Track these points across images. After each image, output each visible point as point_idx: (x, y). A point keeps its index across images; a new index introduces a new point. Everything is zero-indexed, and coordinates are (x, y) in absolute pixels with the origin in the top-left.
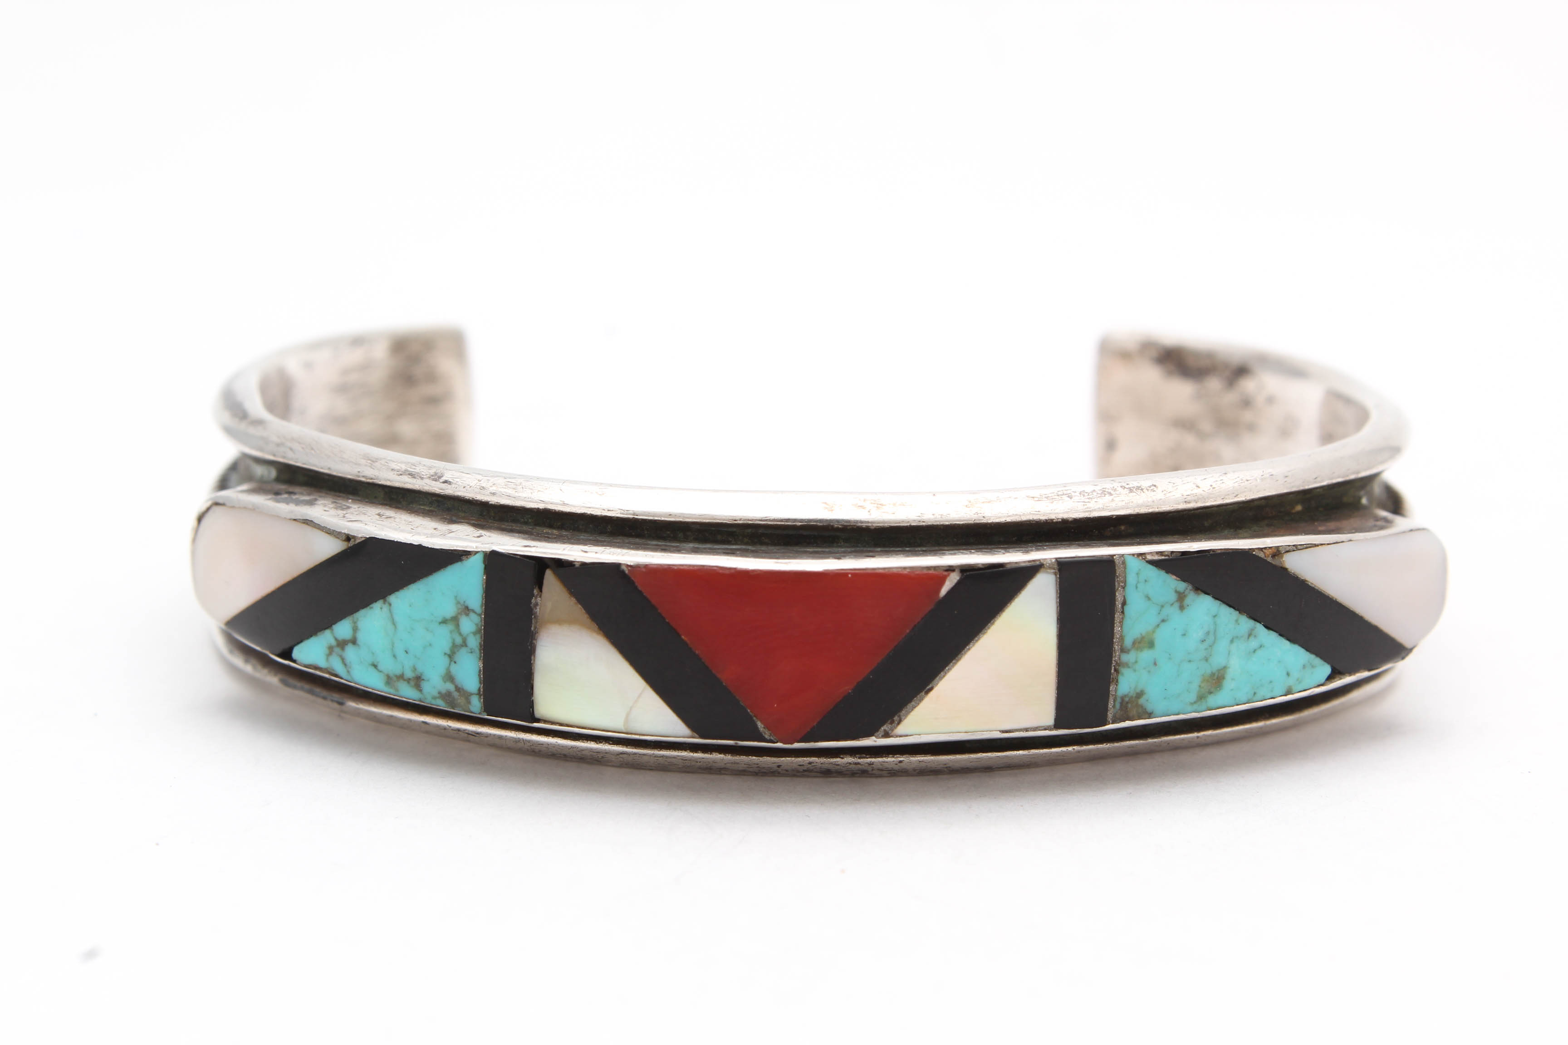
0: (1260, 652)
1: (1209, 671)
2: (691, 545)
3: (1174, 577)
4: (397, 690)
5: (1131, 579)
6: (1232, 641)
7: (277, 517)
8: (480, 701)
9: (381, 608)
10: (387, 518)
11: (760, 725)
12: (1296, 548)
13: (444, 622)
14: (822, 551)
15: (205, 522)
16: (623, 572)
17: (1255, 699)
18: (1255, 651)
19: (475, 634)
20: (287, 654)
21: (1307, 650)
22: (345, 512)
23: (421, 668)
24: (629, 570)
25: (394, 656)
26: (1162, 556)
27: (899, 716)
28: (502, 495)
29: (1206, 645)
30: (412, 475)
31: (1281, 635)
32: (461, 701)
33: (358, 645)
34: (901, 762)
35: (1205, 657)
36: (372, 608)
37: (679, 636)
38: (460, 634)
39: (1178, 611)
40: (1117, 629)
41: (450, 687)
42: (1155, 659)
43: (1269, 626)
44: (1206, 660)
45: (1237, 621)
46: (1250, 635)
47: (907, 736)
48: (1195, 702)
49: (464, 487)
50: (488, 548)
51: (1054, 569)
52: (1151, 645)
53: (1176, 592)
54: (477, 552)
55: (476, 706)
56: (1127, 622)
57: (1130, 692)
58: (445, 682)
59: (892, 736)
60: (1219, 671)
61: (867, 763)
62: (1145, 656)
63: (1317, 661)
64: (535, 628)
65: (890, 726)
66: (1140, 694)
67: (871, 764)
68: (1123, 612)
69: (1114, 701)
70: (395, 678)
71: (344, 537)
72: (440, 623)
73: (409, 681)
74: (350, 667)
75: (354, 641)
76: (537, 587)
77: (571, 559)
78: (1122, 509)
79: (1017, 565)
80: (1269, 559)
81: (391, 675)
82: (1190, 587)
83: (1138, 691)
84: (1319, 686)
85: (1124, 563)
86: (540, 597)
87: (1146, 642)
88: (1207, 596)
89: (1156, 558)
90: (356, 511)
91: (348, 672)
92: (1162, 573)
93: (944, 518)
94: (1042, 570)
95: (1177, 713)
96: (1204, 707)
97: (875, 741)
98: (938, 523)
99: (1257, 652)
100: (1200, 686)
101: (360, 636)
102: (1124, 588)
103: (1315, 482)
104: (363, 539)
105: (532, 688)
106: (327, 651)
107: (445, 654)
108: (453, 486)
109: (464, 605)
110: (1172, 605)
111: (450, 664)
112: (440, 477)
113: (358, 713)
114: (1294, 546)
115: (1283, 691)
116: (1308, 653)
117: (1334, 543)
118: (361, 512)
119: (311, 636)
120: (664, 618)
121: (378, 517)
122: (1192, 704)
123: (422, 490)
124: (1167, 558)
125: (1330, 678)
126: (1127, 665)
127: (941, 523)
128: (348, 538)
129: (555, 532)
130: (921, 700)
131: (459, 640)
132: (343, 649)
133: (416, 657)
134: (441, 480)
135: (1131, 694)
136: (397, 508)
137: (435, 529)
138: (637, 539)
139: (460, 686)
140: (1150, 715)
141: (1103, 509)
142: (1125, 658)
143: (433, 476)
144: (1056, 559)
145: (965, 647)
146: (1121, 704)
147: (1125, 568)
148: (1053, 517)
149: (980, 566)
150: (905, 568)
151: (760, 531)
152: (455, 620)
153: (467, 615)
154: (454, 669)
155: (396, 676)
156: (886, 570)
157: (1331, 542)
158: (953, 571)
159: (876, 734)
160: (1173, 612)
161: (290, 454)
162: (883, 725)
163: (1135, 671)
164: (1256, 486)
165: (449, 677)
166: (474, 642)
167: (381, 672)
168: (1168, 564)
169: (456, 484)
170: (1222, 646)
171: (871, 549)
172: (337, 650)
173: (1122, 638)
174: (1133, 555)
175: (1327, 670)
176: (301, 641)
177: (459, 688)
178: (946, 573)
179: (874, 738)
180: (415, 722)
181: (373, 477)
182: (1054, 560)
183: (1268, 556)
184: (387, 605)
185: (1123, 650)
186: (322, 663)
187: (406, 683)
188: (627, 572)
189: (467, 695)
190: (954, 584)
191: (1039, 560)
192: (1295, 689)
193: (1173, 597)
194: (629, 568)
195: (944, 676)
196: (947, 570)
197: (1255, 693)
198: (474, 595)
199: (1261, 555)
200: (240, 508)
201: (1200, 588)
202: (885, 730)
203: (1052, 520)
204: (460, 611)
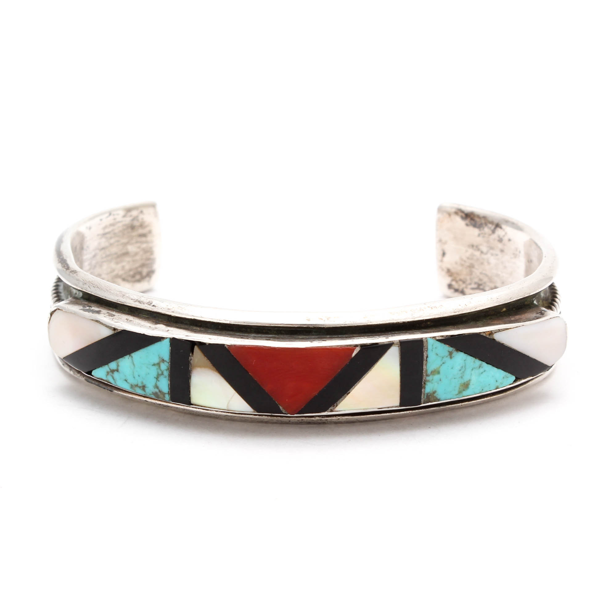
0: (484, 374)
1: (463, 382)
2: (253, 335)
3: (448, 346)
4: (135, 390)
5: (430, 347)
6: (472, 370)
7: (84, 318)
8: (169, 396)
9: (128, 358)
10: (130, 321)
11: (281, 408)
12: (499, 331)
13: (154, 365)
14: (305, 338)
15: (53, 316)
16: (226, 347)
17: (483, 392)
18: (482, 373)
19: (166, 370)
20: (90, 373)
21: (505, 371)
22: (113, 318)
23: (145, 383)
24: (228, 347)
25: (134, 377)
26: (443, 337)
27: (337, 404)
28: (176, 313)
29: (461, 371)
30: (140, 302)
31: (493, 366)
32: (161, 396)
33: (119, 372)
34: (339, 419)
35: (461, 376)
36: (125, 358)
37: (248, 373)
38: (161, 370)
39: (450, 359)
40: (424, 367)
41: (157, 390)
42: (440, 378)
43: (488, 363)
44: (462, 377)
45: (474, 361)
46: (480, 367)
47: (340, 411)
48: (457, 394)
49: (161, 309)
50: (172, 336)
51: (398, 344)
52: (439, 373)
53: (449, 351)
54: (167, 338)
55: (167, 397)
56: (428, 364)
57: (430, 392)
58: (155, 388)
59: (334, 411)
60: (467, 382)
61: (325, 420)
62: (436, 377)
63: (509, 375)
64: (191, 368)
65: (333, 407)
66: (434, 392)
67: (326, 420)
68: (427, 360)
69: (424, 395)
70: (134, 386)
71: (113, 329)
72: (152, 365)
73: (140, 387)
74: (116, 381)
75: (117, 370)
76: (191, 352)
77: (205, 342)
78: (428, 316)
79: (383, 343)
80: (488, 336)
81: (133, 384)
82: (454, 349)
83: (434, 391)
84: (510, 385)
85: (427, 341)
86: (193, 356)
87: (436, 372)
88: (461, 352)
89: (440, 338)
90: (118, 317)
91: (115, 382)
92: (443, 344)
93: (355, 323)
94: (393, 345)
95: (450, 398)
96: (461, 396)
97: (327, 413)
98: (352, 325)
99: (483, 373)
100: (459, 388)
101: (120, 368)
102: (427, 351)
103: (510, 300)
104: (121, 330)
105: (190, 392)
106: (106, 373)
107: (155, 377)
108: (157, 308)
109: (162, 358)
110: (447, 357)
111: (157, 382)
112: (151, 304)
113: (119, 395)
114: (498, 330)
115: (495, 388)
116: (505, 372)
117: (516, 327)
118: (119, 318)
119: (100, 367)
120: (242, 366)
121: (126, 320)
122: (456, 395)
123: (144, 309)
124: (445, 338)
125: (515, 381)
126: (429, 381)
127: (354, 325)
128: (115, 329)
129: (198, 329)
130: (346, 397)
131: (160, 373)
132: (113, 373)
133: (143, 378)
134: (152, 305)
135: (431, 392)
136: (134, 316)
137: (150, 327)
138: (231, 332)
139: (161, 390)
140: (439, 400)
141: (420, 317)
142: (428, 378)
143: (148, 303)
144: (399, 340)
145: (363, 376)
146: (427, 396)
147: (427, 343)
148: (399, 321)
149: (369, 344)
150: (338, 346)
151: (281, 329)
152: (158, 364)
153: (163, 363)
154: (158, 383)
155: (135, 385)
156: (330, 347)
157: (515, 327)
158: (358, 346)
159: (327, 411)
160: (447, 359)
161: (89, 289)
162: (330, 407)
163: (432, 383)
164: (484, 304)
165: (156, 387)
166: (166, 373)
167: (129, 383)
168: (446, 341)
169: (157, 307)
170: (468, 371)
171: (325, 336)
172: (110, 373)
173: (426, 371)
174: (431, 337)
175: (514, 378)
176: (95, 369)
177: (161, 391)
178: (354, 348)
179: (326, 412)
180: (142, 400)
181: (123, 302)
182: (398, 341)
183: (487, 335)
184: (131, 357)
185: (427, 375)
186: (104, 378)
187: (139, 388)
188: (227, 348)
189: (164, 394)
190: (358, 352)
191: (392, 341)
192: (500, 387)
193: (447, 354)
194: (228, 346)
195: (354, 388)
196: (355, 346)
197: (483, 390)
198: (166, 355)
199: (484, 335)
200: (69, 312)
201: (459, 349)
202: (331, 409)
203: (399, 322)
204: (160, 361)
